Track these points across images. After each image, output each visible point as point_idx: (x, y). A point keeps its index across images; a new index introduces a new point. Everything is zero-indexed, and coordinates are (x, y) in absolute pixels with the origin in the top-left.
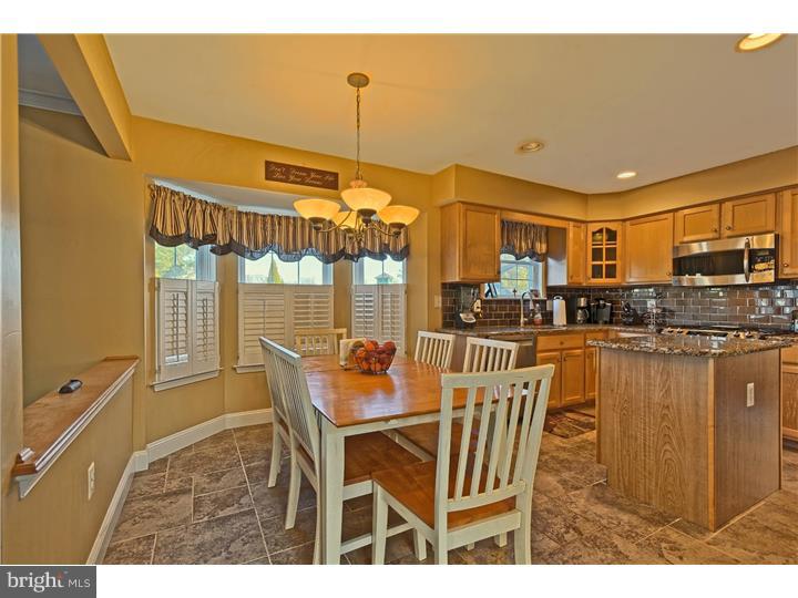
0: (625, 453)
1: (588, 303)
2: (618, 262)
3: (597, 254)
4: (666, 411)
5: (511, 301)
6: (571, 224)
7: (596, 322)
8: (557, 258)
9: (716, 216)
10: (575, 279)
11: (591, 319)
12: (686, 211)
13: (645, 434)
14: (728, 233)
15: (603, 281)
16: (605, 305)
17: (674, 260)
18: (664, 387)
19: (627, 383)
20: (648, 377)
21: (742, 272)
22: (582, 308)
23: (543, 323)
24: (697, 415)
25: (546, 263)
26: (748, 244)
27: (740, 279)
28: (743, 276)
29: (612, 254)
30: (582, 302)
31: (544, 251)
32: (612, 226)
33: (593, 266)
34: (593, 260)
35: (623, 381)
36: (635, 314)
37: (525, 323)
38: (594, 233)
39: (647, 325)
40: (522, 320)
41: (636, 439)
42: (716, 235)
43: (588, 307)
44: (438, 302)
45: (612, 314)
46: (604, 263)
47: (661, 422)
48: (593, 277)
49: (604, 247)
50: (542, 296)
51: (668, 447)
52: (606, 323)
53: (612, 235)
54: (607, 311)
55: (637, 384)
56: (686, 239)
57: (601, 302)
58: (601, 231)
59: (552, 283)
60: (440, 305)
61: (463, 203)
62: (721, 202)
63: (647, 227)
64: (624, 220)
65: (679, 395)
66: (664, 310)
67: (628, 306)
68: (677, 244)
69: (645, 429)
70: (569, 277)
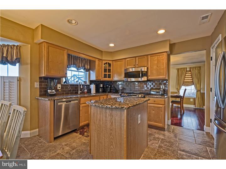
0: (98, 149)
1: (103, 86)
2: (111, 73)
3: (105, 70)
4: (111, 132)
5: (76, 85)
6: (97, 60)
7: (106, 92)
8: (93, 70)
9: (134, 61)
10: (98, 78)
11: (104, 91)
12: (128, 59)
13: (105, 141)
14: (137, 66)
15: (107, 79)
16: (108, 87)
17: (125, 73)
18: (111, 121)
19: (99, 120)
20: (106, 117)
21: (140, 77)
22: (101, 88)
23: (87, 92)
24: (121, 133)
25: (90, 72)
26: (141, 70)
27: (140, 79)
28: (140, 78)
29: (109, 70)
30: (101, 86)
31: (89, 68)
32: (110, 62)
33: (104, 74)
34: (104, 72)
35: (98, 119)
36: (116, 90)
37: (80, 93)
38: (104, 64)
39: (119, 92)
40: (79, 92)
41: (102, 144)
42: (134, 67)
43: (103, 87)
44: (37, 85)
45: (110, 90)
46: (107, 73)
47: (110, 136)
48: (104, 78)
49: (107, 68)
50: (88, 83)
51: (112, 147)
52: (108, 92)
53: (110, 65)
54: (109, 89)
55: (102, 120)
56: (128, 67)
57: (107, 86)
58: (106, 63)
59: (91, 79)
60: (38, 87)
61: (47, 42)
62: (135, 57)
63: (119, 63)
64: (113, 61)
65: (115, 125)
66: (123, 88)
67: (114, 87)
68: (126, 69)
69: (105, 139)
70: (96, 77)
